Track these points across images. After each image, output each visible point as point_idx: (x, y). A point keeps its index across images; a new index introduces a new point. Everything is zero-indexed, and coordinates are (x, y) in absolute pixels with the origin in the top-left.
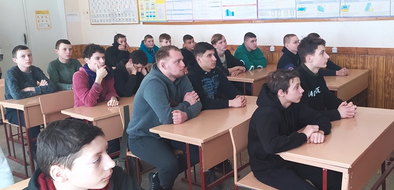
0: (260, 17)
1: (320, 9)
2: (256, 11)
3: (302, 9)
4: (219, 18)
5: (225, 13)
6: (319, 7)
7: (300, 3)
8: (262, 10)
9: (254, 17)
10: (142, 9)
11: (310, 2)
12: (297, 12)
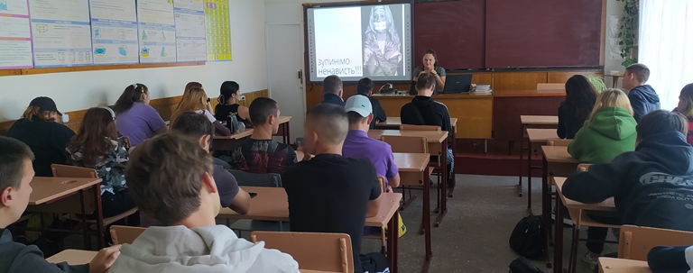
0: (37, 64)
1: (123, 52)
3: (100, 51)
6: (121, 48)
7: (98, 42)
9: (27, 63)
11: (110, 42)
12: (95, 55)
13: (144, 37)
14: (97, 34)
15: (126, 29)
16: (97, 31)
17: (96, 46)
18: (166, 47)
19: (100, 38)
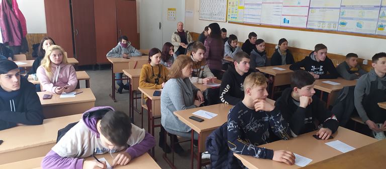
0: (309, 27)
1: (359, 25)
2: (306, 21)
3: (343, 24)
4: (278, 24)
5: (283, 21)
6: (358, 23)
7: (343, 18)
8: (310, 21)
9: (304, 26)
10: (229, 12)
11: (351, 19)
12: (339, 26)
14: (343, 14)
15: (366, 11)
16: (343, 12)
17: (341, 21)
19: (344, 16)
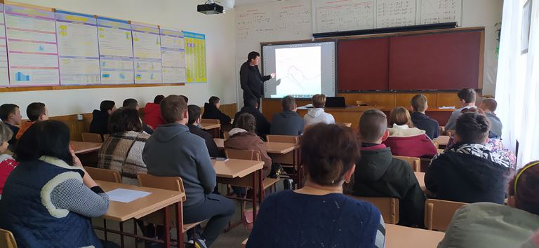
0: (62, 83)
1: (122, 77)
2: (58, 75)
3: (106, 76)
6: (121, 74)
7: (105, 70)
9: (56, 82)
11: (114, 70)
12: (102, 78)
13: (138, 66)
14: (104, 65)
15: (125, 62)
16: (104, 63)
17: (103, 73)
18: (154, 74)
19: (106, 67)
